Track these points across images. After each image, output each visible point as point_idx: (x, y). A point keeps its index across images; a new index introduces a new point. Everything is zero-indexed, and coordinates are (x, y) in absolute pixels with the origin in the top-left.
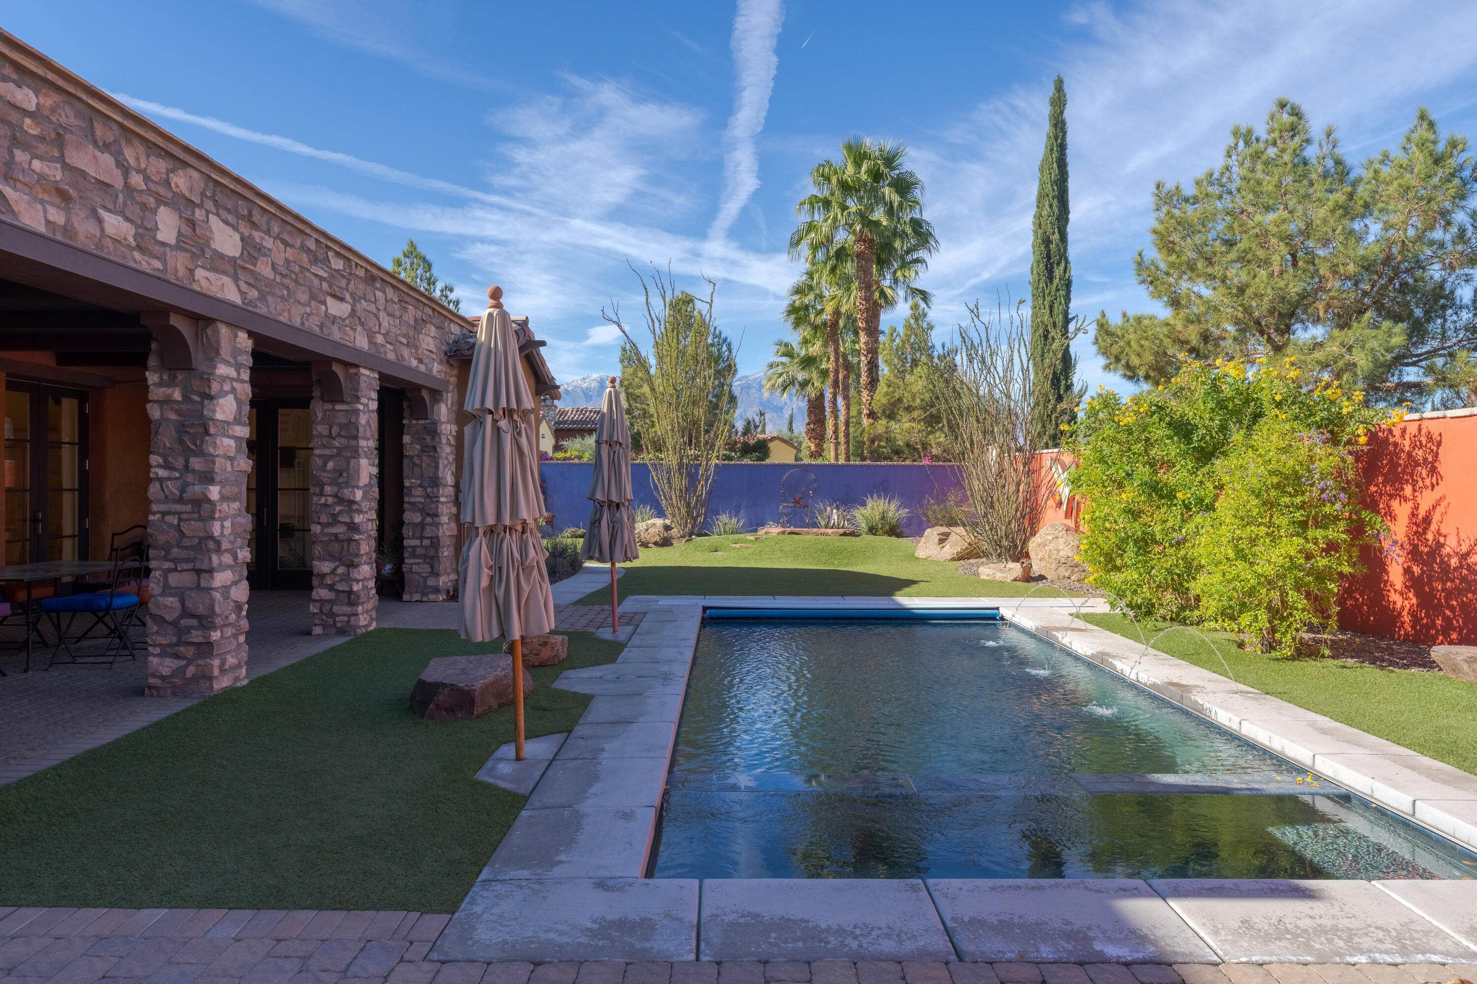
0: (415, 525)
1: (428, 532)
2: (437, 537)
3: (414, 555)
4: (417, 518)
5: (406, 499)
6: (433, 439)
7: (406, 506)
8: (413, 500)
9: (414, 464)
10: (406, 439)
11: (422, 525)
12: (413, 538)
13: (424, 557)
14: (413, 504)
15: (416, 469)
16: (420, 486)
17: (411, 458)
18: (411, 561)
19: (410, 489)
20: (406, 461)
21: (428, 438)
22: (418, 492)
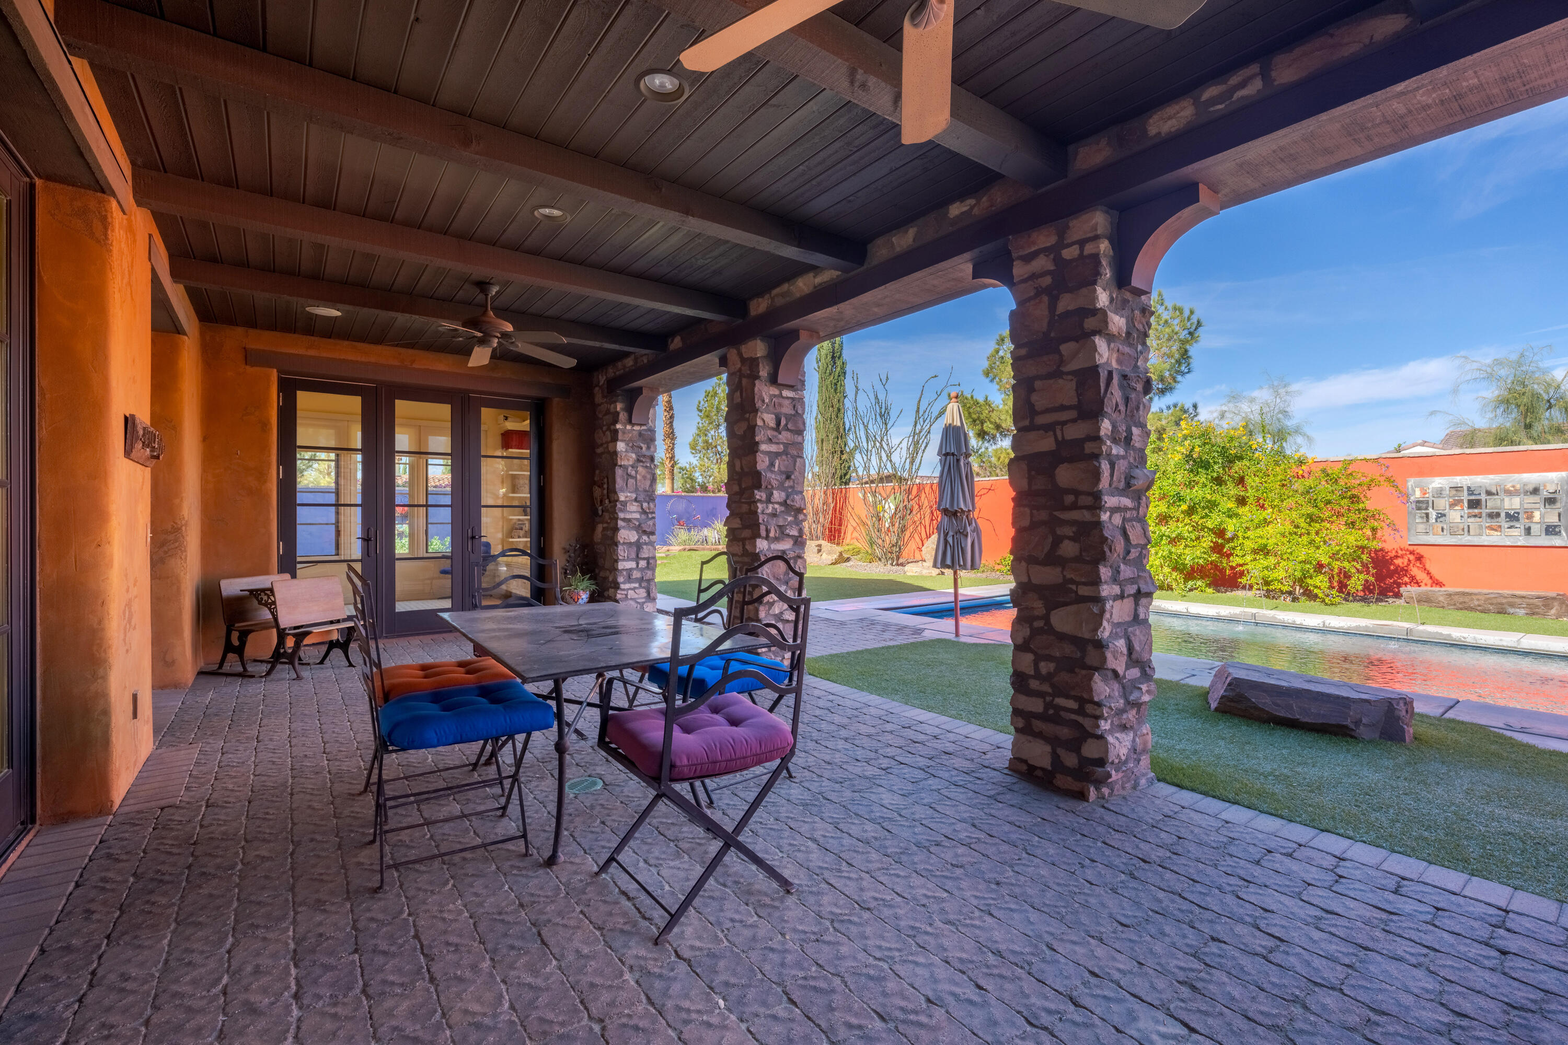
0: (630, 544)
1: (645, 553)
2: (654, 558)
3: (629, 579)
4: (633, 536)
5: (621, 515)
6: (648, 448)
7: (620, 523)
8: (628, 516)
9: (629, 475)
10: (621, 446)
11: (638, 546)
12: (629, 559)
13: (641, 580)
14: (628, 521)
15: (631, 481)
16: (636, 500)
17: (625, 468)
18: (627, 586)
19: (624, 504)
20: (619, 472)
21: (644, 447)
22: (634, 507)
